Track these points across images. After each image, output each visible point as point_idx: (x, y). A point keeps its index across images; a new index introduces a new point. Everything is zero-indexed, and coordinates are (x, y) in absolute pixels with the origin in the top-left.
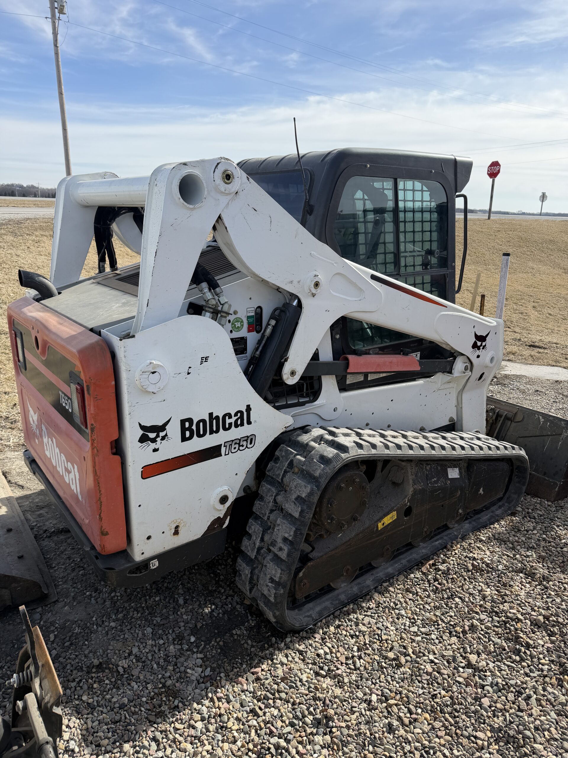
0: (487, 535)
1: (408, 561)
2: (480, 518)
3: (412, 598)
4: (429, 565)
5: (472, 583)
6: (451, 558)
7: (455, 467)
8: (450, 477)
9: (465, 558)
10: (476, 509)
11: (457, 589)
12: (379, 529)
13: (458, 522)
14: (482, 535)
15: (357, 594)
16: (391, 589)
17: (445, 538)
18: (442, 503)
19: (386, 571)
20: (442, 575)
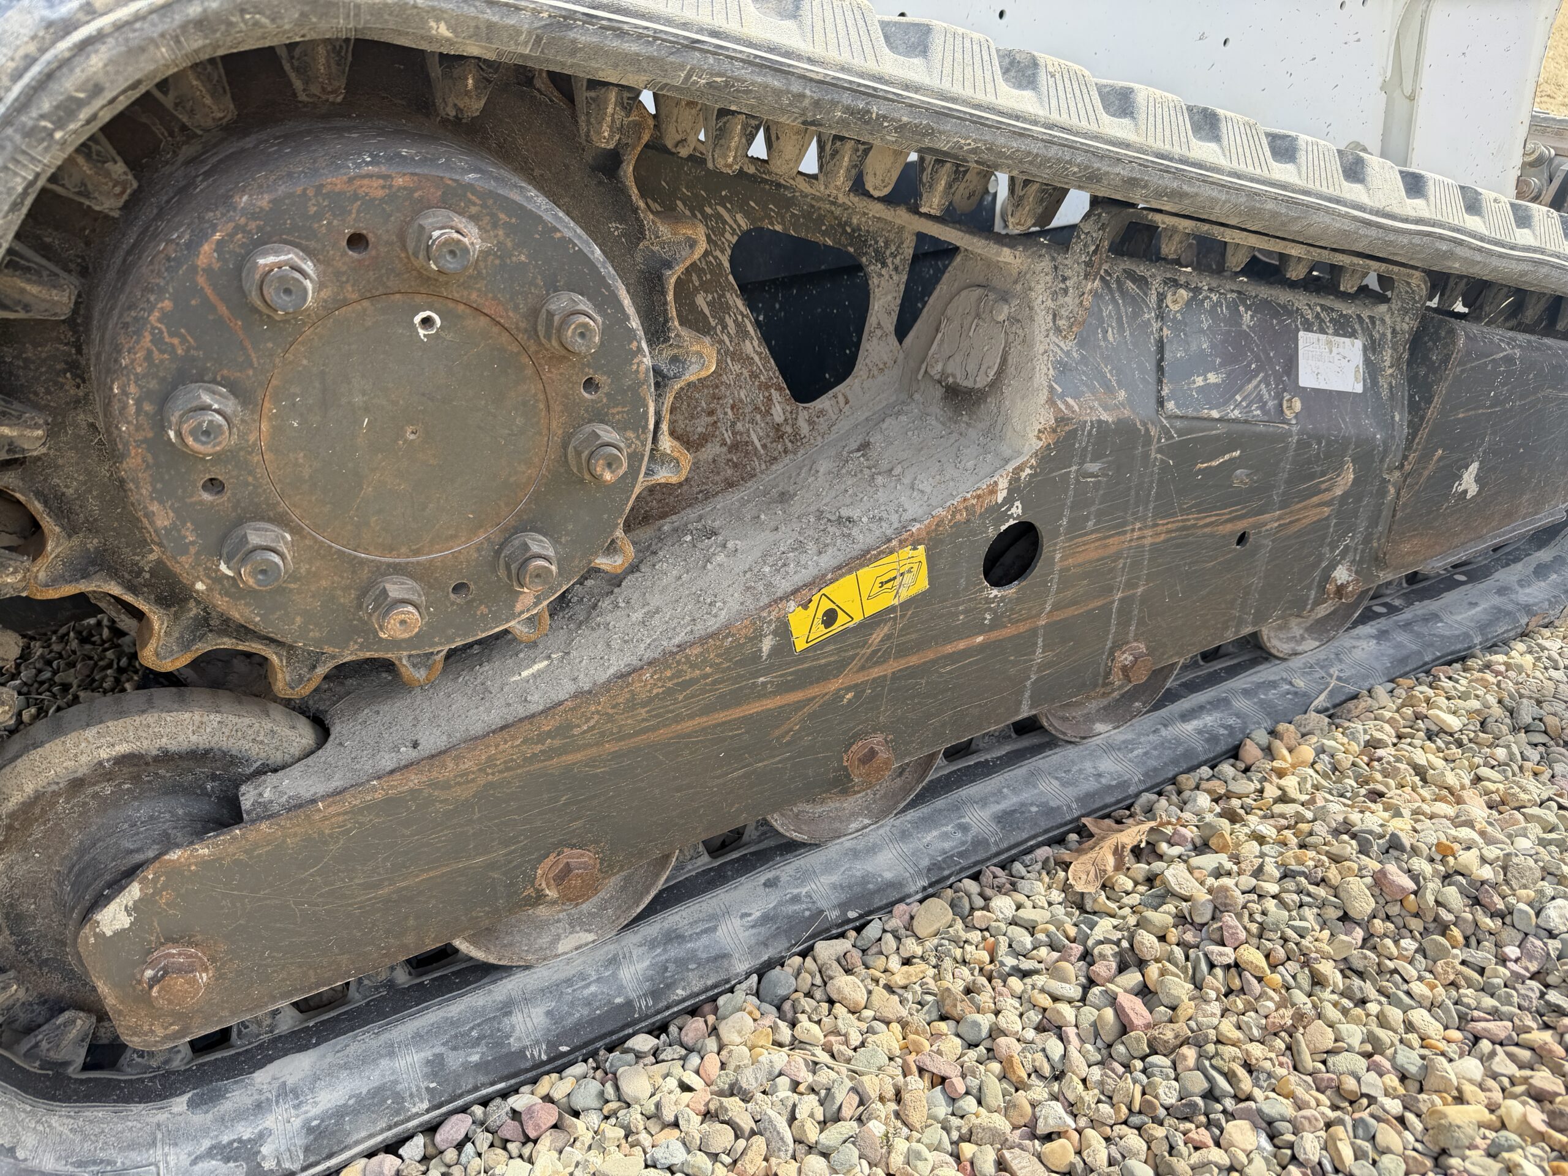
0: (1475, 704)
1: (1004, 819)
2: (1435, 617)
3: (952, 1072)
4: (1118, 852)
5: (1363, 1002)
6: (1254, 820)
7: (1343, 328)
8: (1307, 379)
9: (1336, 832)
10: (1423, 568)
11: (1257, 1051)
12: (800, 645)
13: (1322, 629)
14: (1442, 701)
15: (629, 1003)
16: (849, 986)
17: (1241, 704)
18: (1240, 526)
19: (861, 868)
20: (1173, 935)
